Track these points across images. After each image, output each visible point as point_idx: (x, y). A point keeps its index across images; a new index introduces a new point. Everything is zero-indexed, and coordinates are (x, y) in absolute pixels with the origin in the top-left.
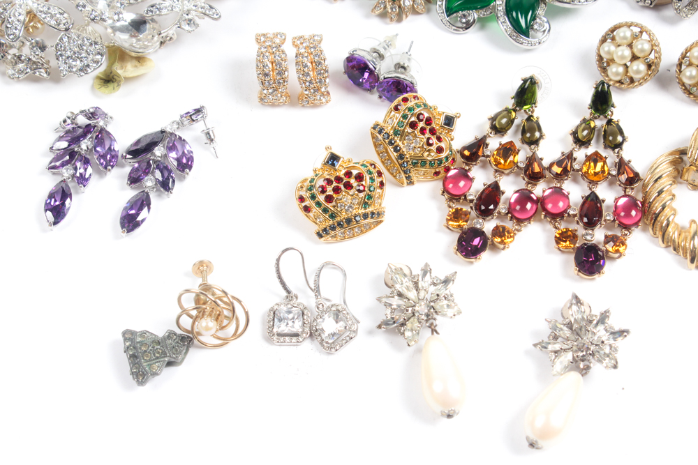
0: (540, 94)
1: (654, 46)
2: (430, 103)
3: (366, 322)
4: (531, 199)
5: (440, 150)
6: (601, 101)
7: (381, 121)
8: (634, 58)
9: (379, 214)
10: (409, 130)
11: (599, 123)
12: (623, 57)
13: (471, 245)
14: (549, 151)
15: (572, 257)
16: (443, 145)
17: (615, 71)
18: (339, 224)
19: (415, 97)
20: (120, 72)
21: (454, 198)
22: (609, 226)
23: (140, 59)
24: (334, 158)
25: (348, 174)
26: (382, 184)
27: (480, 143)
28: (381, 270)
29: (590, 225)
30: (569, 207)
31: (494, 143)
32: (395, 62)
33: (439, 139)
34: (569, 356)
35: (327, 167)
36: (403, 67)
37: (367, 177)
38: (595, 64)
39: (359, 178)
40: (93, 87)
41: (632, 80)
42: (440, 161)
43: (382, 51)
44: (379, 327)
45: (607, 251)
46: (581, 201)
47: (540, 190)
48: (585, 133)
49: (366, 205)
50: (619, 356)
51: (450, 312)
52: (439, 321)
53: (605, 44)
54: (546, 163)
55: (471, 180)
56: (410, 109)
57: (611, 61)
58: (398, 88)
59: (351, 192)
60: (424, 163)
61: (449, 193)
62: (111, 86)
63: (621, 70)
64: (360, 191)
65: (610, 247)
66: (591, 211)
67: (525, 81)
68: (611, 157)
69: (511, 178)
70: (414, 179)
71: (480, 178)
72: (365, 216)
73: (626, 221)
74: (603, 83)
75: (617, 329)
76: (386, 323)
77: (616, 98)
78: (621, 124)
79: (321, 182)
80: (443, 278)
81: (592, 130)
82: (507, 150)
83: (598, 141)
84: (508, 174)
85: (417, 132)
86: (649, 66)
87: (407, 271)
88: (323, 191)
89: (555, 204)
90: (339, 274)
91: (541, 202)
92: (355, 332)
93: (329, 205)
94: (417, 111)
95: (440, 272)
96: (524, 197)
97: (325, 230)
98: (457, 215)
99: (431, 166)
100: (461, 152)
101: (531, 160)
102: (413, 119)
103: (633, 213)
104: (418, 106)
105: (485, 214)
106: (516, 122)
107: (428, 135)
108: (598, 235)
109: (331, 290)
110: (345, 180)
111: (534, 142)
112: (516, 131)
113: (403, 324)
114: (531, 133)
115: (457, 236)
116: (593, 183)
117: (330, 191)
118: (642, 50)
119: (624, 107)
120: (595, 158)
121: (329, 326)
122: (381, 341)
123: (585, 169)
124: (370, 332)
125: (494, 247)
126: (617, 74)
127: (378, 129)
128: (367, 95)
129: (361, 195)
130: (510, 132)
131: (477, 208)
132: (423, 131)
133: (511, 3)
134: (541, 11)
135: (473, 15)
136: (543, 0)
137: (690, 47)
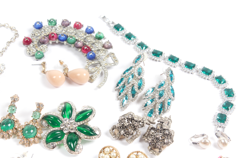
1: (117, 154)
53: (101, 153)
118: (113, 156)
133: (69, 139)
134: (79, 142)
135: (56, 143)
136: (80, 138)
137: (130, 154)
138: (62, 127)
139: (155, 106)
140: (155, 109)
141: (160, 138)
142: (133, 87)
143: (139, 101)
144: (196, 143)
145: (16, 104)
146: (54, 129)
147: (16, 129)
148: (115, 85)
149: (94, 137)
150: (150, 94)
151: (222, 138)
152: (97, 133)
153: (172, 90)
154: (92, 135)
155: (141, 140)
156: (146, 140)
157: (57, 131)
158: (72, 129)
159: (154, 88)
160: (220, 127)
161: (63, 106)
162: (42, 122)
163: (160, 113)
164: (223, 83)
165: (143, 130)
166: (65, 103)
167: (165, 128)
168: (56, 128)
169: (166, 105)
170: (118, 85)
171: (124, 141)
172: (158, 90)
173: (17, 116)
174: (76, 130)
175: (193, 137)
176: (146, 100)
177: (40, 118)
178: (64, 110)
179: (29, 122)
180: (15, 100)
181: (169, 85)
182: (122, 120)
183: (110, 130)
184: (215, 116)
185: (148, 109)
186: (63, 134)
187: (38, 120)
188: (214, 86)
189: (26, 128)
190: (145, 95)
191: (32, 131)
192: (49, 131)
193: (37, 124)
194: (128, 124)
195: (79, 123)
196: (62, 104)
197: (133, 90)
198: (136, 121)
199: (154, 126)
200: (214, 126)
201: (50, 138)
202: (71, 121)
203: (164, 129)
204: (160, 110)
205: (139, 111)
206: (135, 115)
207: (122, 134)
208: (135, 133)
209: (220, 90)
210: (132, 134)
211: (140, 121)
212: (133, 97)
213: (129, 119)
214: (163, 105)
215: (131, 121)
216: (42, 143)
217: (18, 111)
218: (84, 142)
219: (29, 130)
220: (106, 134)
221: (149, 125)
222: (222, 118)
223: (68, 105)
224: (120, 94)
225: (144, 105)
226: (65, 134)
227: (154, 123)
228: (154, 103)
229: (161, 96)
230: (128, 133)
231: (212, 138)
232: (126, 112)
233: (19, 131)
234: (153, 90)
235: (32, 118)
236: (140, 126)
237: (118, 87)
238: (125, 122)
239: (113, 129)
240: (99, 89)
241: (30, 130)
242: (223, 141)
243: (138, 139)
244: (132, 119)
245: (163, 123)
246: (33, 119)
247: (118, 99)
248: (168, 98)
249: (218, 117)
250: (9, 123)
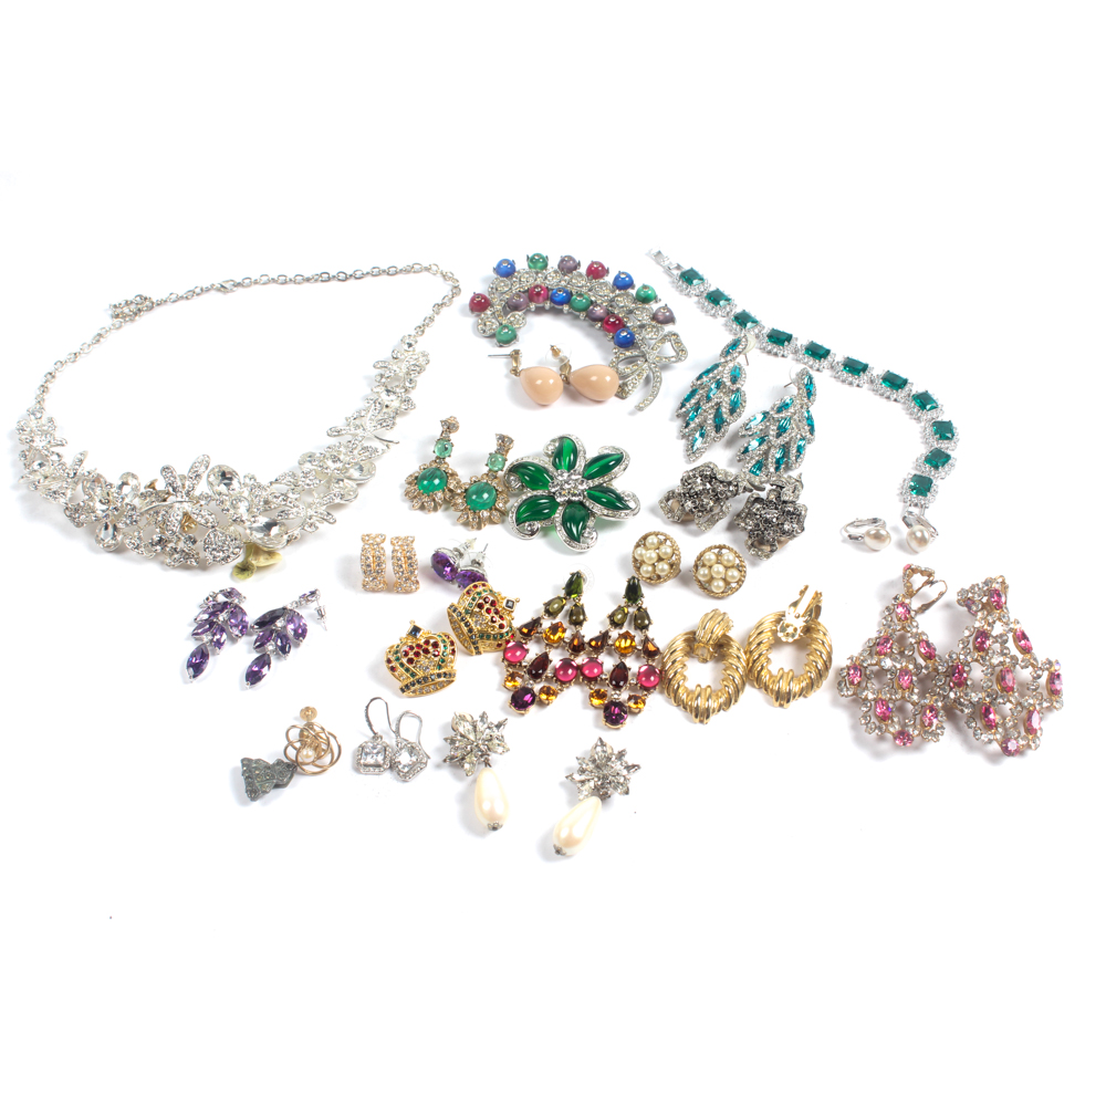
0: (585, 587)
1: (675, 550)
2: (495, 590)
3: (435, 758)
4: (572, 666)
5: (501, 626)
6: (633, 592)
7: (455, 602)
8: (660, 559)
9: (450, 675)
10: (477, 610)
11: (632, 610)
12: (650, 558)
13: (521, 701)
14: (590, 631)
15: (601, 713)
16: (504, 622)
17: (646, 568)
18: (419, 682)
19: (484, 585)
20: (253, 562)
21: (511, 664)
22: (633, 688)
23: (271, 553)
24: (416, 630)
25: (427, 642)
26: (453, 651)
27: (535, 623)
28: (449, 719)
29: (617, 687)
30: (602, 673)
31: (546, 624)
32: (472, 558)
33: (501, 618)
34: (592, 784)
35: (410, 637)
36: (478, 563)
37: (441, 645)
38: (631, 564)
39: (435, 645)
40: (232, 575)
41: (659, 577)
42: (502, 635)
43: (462, 551)
44: (445, 761)
45: (630, 707)
46: (612, 668)
47: (581, 660)
48: (620, 616)
49: (440, 667)
50: (631, 786)
51: (500, 749)
52: (493, 757)
53: (639, 549)
54: (586, 640)
55: (527, 651)
56: (479, 593)
57: (643, 562)
58: (472, 578)
59: (429, 656)
60: (488, 637)
61: (507, 660)
62: (246, 573)
63: (650, 568)
64: (435, 656)
65: (631, 704)
66: (620, 674)
67: (573, 575)
68: (638, 637)
69: (559, 651)
70: (481, 650)
71: (534, 650)
72: (439, 675)
73: (645, 684)
74: (634, 578)
75: (630, 764)
76: (452, 758)
77: (644, 590)
78: (649, 611)
79: (405, 648)
80: (496, 723)
81: (626, 615)
82: (555, 629)
83: (630, 624)
84: (557, 648)
85: (483, 611)
86: (671, 565)
87: (469, 718)
88: (406, 654)
89: (591, 671)
90: (416, 721)
91: (579, 668)
92: (426, 764)
93: (410, 666)
94: (484, 594)
95: (494, 718)
96: (566, 664)
97: (407, 686)
98: (512, 677)
99: (495, 639)
100: (520, 630)
101: (576, 636)
102: (481, 601)
103: (652, 678)
104: (484, 591)
105: (536, 677)
106: (566, 608)
107: (492, 614)
108: (624, 696)
109: (409, 731)
110: (425, 646)
111: (578, 623)
112: (565, 616)
113: (463, 759)
114: (577, 617)
115: (511, 694)
116: (624, 655)
117: (411, 655)
118: (666, 553)
119: (651, 598)
120: (625, 636)
121: (405, 758)
122: (446, 774)
123: (617, 644)
124: (438, 766)
125: (542, 704)
126: (647, 572)
127: (453, 608)
128: (450, 585)
129: (436, 659)
130: (560, 615)
131: (529, 672)
132: (488, 611)
133: (567, 516)
134: (591, 523)
135: (537, 525)
136: (593, 514)
137: (704, 552)
138: (553, 490)
139: (766, 453)
140: (767, 459)
141: (774, 520)
142: (718, 410)
143: (730, 443)
144: (856, 538)
145: (453, 437)
146: (535, 493)
147: (451, 491)
148: (678, 404)
149: (623, 513)
150: (756, 425)
151: (917, 527)
152: (632, 504)
153: (810, 418)
154: (619, 509)
155: (731, 527)
156: (743, 524)
157: (542, 497)
158: (574, 495)
159: (765, 414)
160: (916, 505)
161: (557, 444)
162: (509, 478)
163: (777, 469)
164: (930, 409)
165: (737, 504)
166: (562, 439)
167: (786, 498)
168: (540, 492)
169: (794, 451)
170: (683, 405)
171: (693, 527)
172: (776, 416)
173: (452, 463)
174: (584, 497)
175: (852, 524)
176: (747, 439)
177: (505, 469)
178: (558, 455)
179: (479, 477)
180: (450, 426)
181: (802, 407)
182: (689, 478)
183: (661, 502)
184: (905, 480)
185: (752, 458)
186: (554, 505)
187: (500, 472)
188: (908, 416)
189: (474, 488)
190: (746, 426)
191: (486, 496)
192: (524, 497)
193: (496, 481)
194: (701, 488)
195: (591, 483)
196: (554, 441)
197: (718, 415)
198: (721, 482)
199: (763, 495)
200: (902, 504)
201: (524, 512)
202: (573, 477)
203: (785, 502)
204: (778, 462)
205: (731, 463)
206: (720, 468)
207: (687, 509)
208: (716, 511)
209: (923, 424)
210: (711, 510)
211: (730, 483)
212: (717, 432)
213: (706, 477)
214: (785, 448)
215: (710, 482)
216: (506, 523)
217: (455, 452)
218: (603, 525)
219: (479, 493)
220: (653, 511)
221: (751, 491)
222: (922, 486)
223: (567, 442)
224: (687, 425)
225: (742, 450)
226: (559, 504)
227: (763, 489)
228: (764, 447)
229: (781, 431)
230: (702, 509)
231: (896, 529)
232: (699, 463)
233: (459, 495)
234: (765, 417)
235: (487, 468)
236: (729, 494)
237: (684, 409)
238: (695, 483)
239: (668, 500)
240: (640, 413)
241: (483, 492)
242: (919, 534)
243: (723, 523)
244: (711, 478)
245: (782, 488)
246: (490, 470)
247: (683, 437)
248: (799, 436)
249: (912, 484)
250: (436, 477)
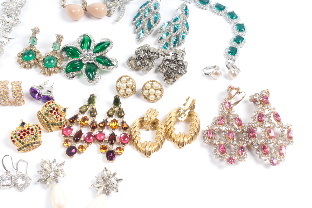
0: (96, 100)
1: (134, 83)
2: (57, 104)
3: (34, 180)
4: (92, 136)
5: (61, 120)
6: (117, 102)
7: (40, 110)
8: (128, 87)
9: (39, 142)
10: (50, 113)
11: (117, 109)
12: (123, 87)
13: (70, 152)
14: (99, 119)
15: (105, 155)
16: (62, 118)
17: (122, 91)
18: (25, 146)
19: (52, 102)
21: (66, 136)
22: (118, 144)
24: (23, 124)
25: (28, 129)
26: (40, 132)
27: (75, 117)
28: (40, 161)
29: (112, 144)
30: (105, 138)
31: (80, 117)
32: (47, 90)
33: (61, 116)
34: (102, 189)
35: (21, 127)
36: (50, 92)
37: (35, 130)
38: (115, 89)
39: (32, 130)
41: (127, 95)
42: (61, 123)
43: (43, 86)
44: (38, 181)
45: (117, 152)
46: (109, 135)
47: (96, 132)
48: (111, 112)
49: (35, 139)
50: (119, 188)
51: (62, 175)
52: (59, 178)
53: (118, 83)
54: (98, 123)
55: (72, 130)
56: (50, 106)
57: (120, 89)
58: (48, 99)
59: (29, 135)
60: (55, 124)
61: (64, 134)
63: (123, 91)
64: (32, 135)
65: (118, 151)
66: (112, 138)
67: (91, 95)
68: (120, 120)
69: (86, 128)
70: (53, 130)
71: (75, 129)
72: (34, 143)
73: (124, 142)
74: (117, 96)
75: (118, 179)
76: (40, 180)
77: (121, 100)
78: (123, 110)
79: (19, 132)
80: (60, 164)
81: (114, 112)
82: (84, 119)
83: (116, 115)
84: (85, 127)
85: (53, 114)
86: (132, 90)
87: (48, 162)
88: (19, 135)
89: (100, 137)
90: (25, 163)
91: (95, 136)
92: (29, 183)
93: (22, 140)
94: (53, 106)
95: (59, 162)
96: (90, 135)
97: (20, 148)
98: (67, 141)
99: (58, 125)
100: (69, 120)
101: (93, 122)
102: (52, 109)
103: (126, 139)
104: (53, 105)
105: (77, 141)
106: (88, 109)
107: (57, 115)
108: (114, 147)
109: (22, 168)
110: (27, 131)
111: (94, 116)
112: (89, 112)
113: (46, 180)
114: (93, 113)
115: (67, 149)
116: (114, 129)
117: (21, 135)
118: (130, 85)
119: (124, 104)
120: (115, 121)
121: (20, 182)
122: (39, 186)
123: (111, 125)
124: (35, 183)
125: (79, 152)
126: (122, 92)
127: (39, 113)
128: (38, 101)
129: (33, 136)
130: (86, 113)
131: (74, 139)
132: (55, 113)
133: (87, 69)
134: (98, 72)
135: (75, 73)
136: (98, 68)
137: (146, 83)
138: (81, 58)
139: (170, 39)
140: (170, 42)
141: (174, 69)
142: (149, 21)
143: (155, 35)
144: (208, 74)
145: (37, 35)
146: (73, 60)
147: (37, 59)
148: (132, 19)
149: (111, 67)
150: (165, 28)
151: (232, 69)
152: (115, 63)
153: (187, 24)
154: (109, 65)
155: (156, 71)
156: (161, 70)
157: (77, 61)
158: (90, 60)
159: (169, 23)
160: (231, 59)
161: (82, 38)
162: (62, 53)
163: (174, 46)
164: (235, 19)
165: (158, 62)
166: (84, 35)
167: (179, 59)
168: (76, 59)
169: (181, 38)
170: (134, 19)
171: (141, 72)
172: (173, 23)
173: (38, 47)
174: (95, 60)
175: (206, 68)
176: (162, 33)
177: (60, 49)
178: (83, 42)
179: (49, 53)
180: (35, 31)
181: (183, 19)
182: (138, 51)
183: (127, 62)
184: (226, 49)
185: (164, 42)
186: (82, 65)
187: (58, 51)
188: (226, 22)
189: (47, 58)
190: (161, 28)
191: (52, 61)
192: (69, 62)
193: (57, 54)
194: (144, 55)
195: (97, 55)
196: (81, 36)
197: (149, 24)
198: (152, 53)
199: (169, 57)
200: (225, 59)
201: (69, 68)
202: (90, 52)
203: (178, 61)
204: (175, 43)
205: (155, 44)
206: (151, 47)
207: (138, 65)
208: (150, 65)
209: (232, 25)
210: (148, 65)
211: (155, 53)
212: (149, 30)
213: (145, 51)
214: (177, 37)
215: (147, 53)
216: (62, 73)
217: (38, 42)
218: (103, 72)
219: (49, 60)
220: (124, 65)
221: (164, 56)
222: (233, 51)
223: (86, 37)
224: (137, 28)
225: (160, 38)
226: (84, 64)
227: (169, 55)
228: (169, 36)
229: (176, 30)
230: (144, 64)
231: (223, 70)
232: (142, 44)
233: (41, 61)
234: (169, 24)
235: (53, 49)
236: (155, 58)
237: (135, 21)
238: (141, 53)
239: (130, 61)
240: (117, 23)
241: (51, 60)
242: (233, 72)
243: (153, 70)
244: (148, 51)
245: (177, 54)
246: (54, 50)
247: (135, 33)
248: (183, 32)
249: (229, 51)
250: (31, 54)
